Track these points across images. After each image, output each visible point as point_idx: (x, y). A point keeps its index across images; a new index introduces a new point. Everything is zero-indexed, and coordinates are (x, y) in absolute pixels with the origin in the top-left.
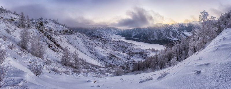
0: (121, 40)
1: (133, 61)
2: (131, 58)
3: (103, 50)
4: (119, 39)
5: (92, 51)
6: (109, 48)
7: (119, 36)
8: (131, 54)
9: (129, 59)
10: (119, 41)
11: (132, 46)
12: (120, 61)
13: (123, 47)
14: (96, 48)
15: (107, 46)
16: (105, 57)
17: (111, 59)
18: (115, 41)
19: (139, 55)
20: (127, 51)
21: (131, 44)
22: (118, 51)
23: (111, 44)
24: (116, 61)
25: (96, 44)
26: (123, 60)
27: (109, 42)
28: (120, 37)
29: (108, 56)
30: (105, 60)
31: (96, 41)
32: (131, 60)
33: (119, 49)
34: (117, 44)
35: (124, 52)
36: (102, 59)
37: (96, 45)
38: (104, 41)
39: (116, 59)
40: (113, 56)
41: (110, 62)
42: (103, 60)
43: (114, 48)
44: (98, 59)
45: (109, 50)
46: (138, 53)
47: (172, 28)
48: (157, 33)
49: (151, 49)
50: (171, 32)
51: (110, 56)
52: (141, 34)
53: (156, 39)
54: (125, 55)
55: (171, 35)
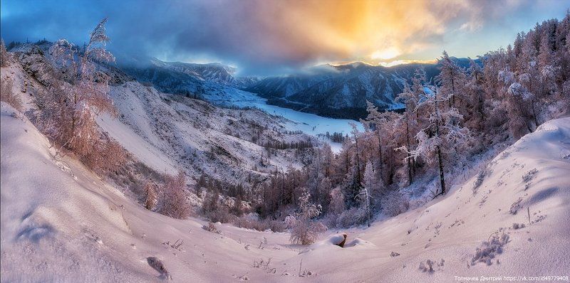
0: (251, 105)
1: (276, 173)
2: (272, 162)
3: (198, 132)
4: (249, 102)
5: (164, 132)
6: (216, 127)
7: (251, 94)
8: (273, 147)
9: (265, 164)
10: (247, 109)
11: (281, 124)
12: (236, 170)
13: (254, 125)
14: (177, 124)
15: (209, 121)
16: (197, 153)
17: (213, 158)
18: (237, 108)
19: (294, 151)
20: (265, 138)
21: (277, 117)
22: (238, 136)
23: (222, 115)
24: (225, 166)
25: (179, 114)
26: (248, 166)
27: (218, 109)
28: (253, 96)
29: (207, 149)
30: (196, 163)
31: (181, 107)
32: (270, 168)
33: (243, 130)
34: (241, 116)
35: (254, 140)
36: (190, 157)
37: (178, 115)
38: (205, 106)
39: (229, 161)
40: (222, 151)
41: (209, 168)
42: (192, 162)
43: (229, 127)
44: (177, 158)
45: (213, 133)
46: (293, 146)
47: (391, 76)
48: (351, 88)
49: (331, 134)
50: (389, 88)
51: (212, 149)
52: (309, 89)
53: (349, 104)
54: (256, 149)
55: (388, 95)
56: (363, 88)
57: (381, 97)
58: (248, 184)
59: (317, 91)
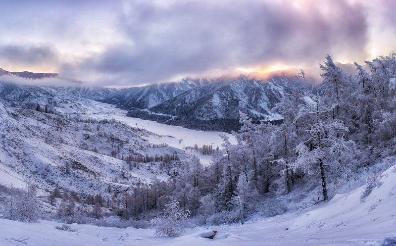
0: (109, 118)
1: (139, 184)
2: (134, 175)
3: (49, 147)
4: (107, 115)
5: (12, 149)
6: (71, 142)
7: (109, 106)
8: (134, 161)
9: (126, 176)
10: (105, 122)
11: (144, 137)
12: (95, 182)
13: (113, 139)
14: (28, 141)
15: (63, 136)
16: (50, 168)
17: (68, 172)
18: (94, 122)
19: (158, 164)
20: (126, 151)
21: (139, 130)
22: (95, 151)
23: (77, 129)
24: (82, 180)
25: (29, 129)
26: (107, 179)
27: (73, 123)
28: (111, 108)
29: (62, 164)
30: (49, 177)
31: (31, 122)
32: (131, 180)
33: (101, 145)
34: (98, 129)
35: (114, 154)
36: (44, 173)
37: (27, 131)
38: (57, 120)
39: (85, 175)
40: (77, 165)
41: (64, 182)
42: (44, 176)
43: (85, 142)
44: (28, 173)
45: (68, 149)
46: (157, 159)
47: (267, 84)
48: (222, 97)
49: (200, 146)
50: (265, 97)
51: (67, 164)
52: (175, 99)
53: (220, 115)
54: (116, 162)
55: (263, 105)
56: (235, 98)
57: (256, 108)
58: (108, 194)
59: (183, 102)
